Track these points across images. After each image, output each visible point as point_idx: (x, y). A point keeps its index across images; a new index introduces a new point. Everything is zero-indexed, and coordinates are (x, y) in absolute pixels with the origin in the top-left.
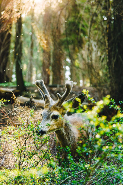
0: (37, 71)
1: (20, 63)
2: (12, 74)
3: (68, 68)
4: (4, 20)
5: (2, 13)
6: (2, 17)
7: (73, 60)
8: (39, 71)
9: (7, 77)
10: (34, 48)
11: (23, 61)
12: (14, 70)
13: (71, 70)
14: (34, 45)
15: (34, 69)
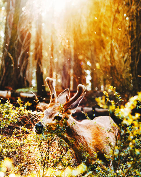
0: (57, 76)
1: (40, 66)
2: (32, 79)
3: (88, 72)
7: (92, 62)
8: (59, 76)
9: (27, 81)
10: (55, 50)
11: (43, 64)
12: (34, 75)
13: (92, 75)
14: (55, 47)
15: (54, 74)
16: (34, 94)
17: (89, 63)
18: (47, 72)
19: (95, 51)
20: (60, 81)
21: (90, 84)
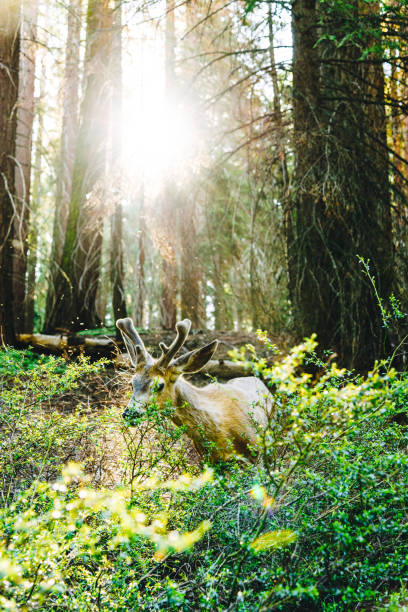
0: (151, 308)
2: (106, 312)
3: (209, 299)
4: (91, 209)
5: (88, 196)
6: (88, 204)
7: (218, 282)
8: (155, 307)
9: (97, 318)
10: (146, 262)
11: (126, 288)
12: (110, 305)
13: (216, 302)
14: (147, 257)
15: (146, 303)
16: (111, 340)
17: (210, 284)
18: (133, 300)
19: (221, 262)
20: (156, 314)
21: (213, 319)
